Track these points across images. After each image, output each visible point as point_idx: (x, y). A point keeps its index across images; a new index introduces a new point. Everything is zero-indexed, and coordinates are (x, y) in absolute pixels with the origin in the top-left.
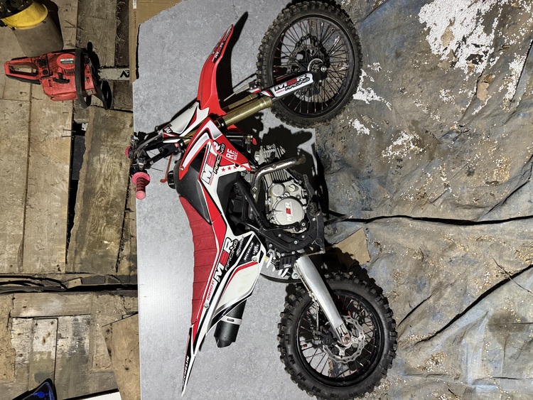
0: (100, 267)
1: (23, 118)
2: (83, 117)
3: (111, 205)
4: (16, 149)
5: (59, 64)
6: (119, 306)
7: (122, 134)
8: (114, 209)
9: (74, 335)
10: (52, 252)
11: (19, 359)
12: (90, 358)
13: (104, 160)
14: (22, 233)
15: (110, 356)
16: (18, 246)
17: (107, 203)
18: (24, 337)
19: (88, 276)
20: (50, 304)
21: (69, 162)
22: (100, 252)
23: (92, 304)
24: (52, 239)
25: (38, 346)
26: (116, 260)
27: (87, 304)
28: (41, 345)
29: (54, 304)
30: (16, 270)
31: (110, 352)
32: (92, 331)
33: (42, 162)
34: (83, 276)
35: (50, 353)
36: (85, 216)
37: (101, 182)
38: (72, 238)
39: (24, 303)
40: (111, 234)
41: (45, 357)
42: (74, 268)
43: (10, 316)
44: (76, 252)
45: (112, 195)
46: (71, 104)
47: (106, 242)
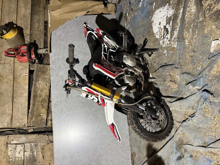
0: (40, 124)
1: (11, 70)
2: (33, 68)
3: (43, 100)
4: (9, 81)
5: (22, 50)
6: (47, 139)
7: (47, 73)
8: (45, 102)
9: (30, 150)
10: (22, 119)
11: (11, 160)
12: (37, 160)
13: (40, 83)
14: (11, 112)
15: (43, 158)
16: (10, 117)
17: (42, 100)
18: (12, 151)
19: (36, 127)
20: (21, 139)
21: (28, 85)
22: (40, 118)
23: (37, 138)
24: (22, 114)
25: (17, 155)
26: (45, 121)
27: (35, 138)
28: (18, 154)
29: (23, 139)
30: (10, 126)
31: (43, 157)
32: (37, 149)
33: (18, 86)
34: (34, 128)
35: (21, 157)
36: (34, 105)
37: (40, 92)
38: (29, 113)
39: (12, 138)
40: (44, 111)
41: (20, 159)
42: (30, 125)
43: (7, 144)
44: (31, 118)
45: (43, 97)
46: (28, 64)
47: (42, 114)
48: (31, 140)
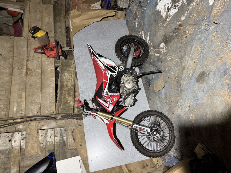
0: (68, 110)
1: (39, 65)
2: (58, 64)
3: (70, 89)
4: (37, 74)
5: (50, 45)
6: (76, 123)
7: (71, 66)
8: (71, 90)
9: (60, 135)
10: (51, 107)
11: (42, 145)
13: (66, 75)
14: (40, 101)
15: (74, 141)
16: (39, 105)
17: (68, 89)
18: (43, 136)
19: (64, 115)
20: (51, 124)
21: (54, 77)
22: (67, 105)
23: (66, 123)
24: (50, 103)
25: (48, 139)
26: (73, 108)
27: (64, 123)
29: (53, 124)
30: (39, 114)
31: (74, 139)
32: (67, 133)
33: (46, 78)
34: (62, 115)
35: (52, 141)
36: (61, 94)
37: (66, 82)
38: (57, 102)
39: (42, 124)
40: (71, 99)
41: (51, 143)
42: (59, 112)
43: (38, 129)
44: (59, 106)
45: (70, 86)
46: (54, 59)
47: (69, 102)
48: (60, 125)
